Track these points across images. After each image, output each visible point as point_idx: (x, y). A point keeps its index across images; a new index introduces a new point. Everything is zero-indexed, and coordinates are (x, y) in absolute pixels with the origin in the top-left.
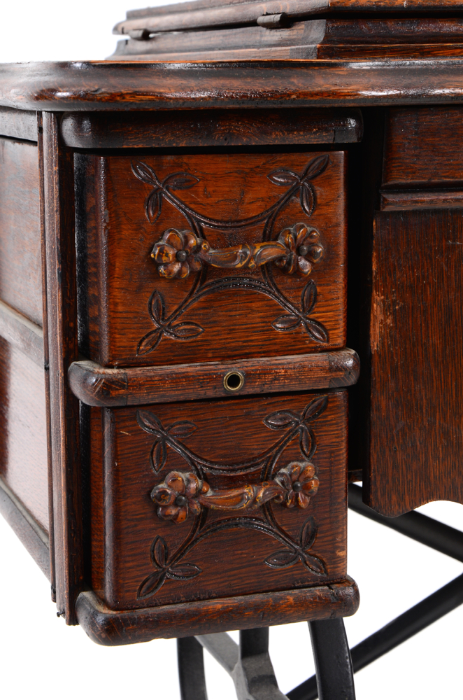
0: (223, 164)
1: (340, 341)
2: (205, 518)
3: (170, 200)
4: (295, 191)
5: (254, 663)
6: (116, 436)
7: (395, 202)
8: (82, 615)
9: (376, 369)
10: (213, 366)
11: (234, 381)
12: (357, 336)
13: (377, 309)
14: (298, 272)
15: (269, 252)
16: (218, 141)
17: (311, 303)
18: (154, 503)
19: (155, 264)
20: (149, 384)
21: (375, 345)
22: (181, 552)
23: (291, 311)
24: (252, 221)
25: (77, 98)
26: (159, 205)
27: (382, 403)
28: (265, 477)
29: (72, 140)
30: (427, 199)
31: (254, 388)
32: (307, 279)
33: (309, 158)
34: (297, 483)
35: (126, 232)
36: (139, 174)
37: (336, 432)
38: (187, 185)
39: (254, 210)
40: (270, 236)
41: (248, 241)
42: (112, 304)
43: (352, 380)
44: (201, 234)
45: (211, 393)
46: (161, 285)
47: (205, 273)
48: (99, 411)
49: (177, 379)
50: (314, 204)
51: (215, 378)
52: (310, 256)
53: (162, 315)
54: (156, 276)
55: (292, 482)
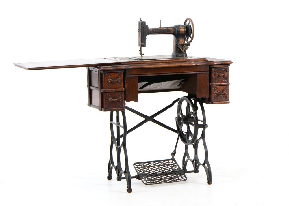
0: (113, 73)
1: (123, 87)
2: (112, 101)
3: (109, 76)
4: (119, 75)
5: (118, 123)
6: (105, 95)
7: (127, 76)
8: (102, 110)
9: (126, 90)
10: (112, 89)
11: (114, 90)
12: (124, 87)
13: (126, 85)
14: (119, 82)
15: (117, 80)
16: (113, 72)
17: (120, 84)
18: (108, 100)
19: (108, 81)
20: (108, 91)
21: (126, 88)
22: (110, 104)
23: (119, 85)
24: (115, 78)
25: (102, 69)
26: (108, 76)
27: (127, 93)
28: (117, 98)
29: (101, 72)
30: (130, 76)
31: (116, 91)
32: (120, 82)
33: (120, 73)
34: (120, 99)
35: (106, 79)
36: (106, 75)
37: (123, 95)
38: (110, 75)
39: (116, 77)
40: (117, 79)
41: (115, 79)
42: (105, 84)
43: (124, 91)
44: (111, 79)
45: (112, 91)
46: (108, 83)
47: (112, 82)
48: (103, 93)
49: (110, 90)
50: (120, 76)
51: (112, 90)
52: (120, 80)
53: (108, 85)
54: (108, 82)
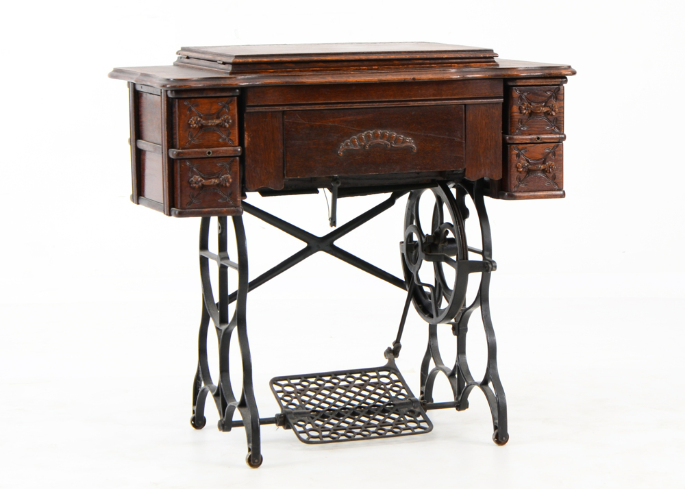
0: (206, 101)
1: (237, 144)
2: (203, 187)
3: (193, 109)
4: (224, 107)
5: (223, 254)
6: (181, 166)
7: (249, 110)
8: (173, 213)
9: (247, 152)
10: (204, 150)
11: (209, 153)
12: (241, 143)
13: (246, 136)
14: (225, 127)
15: (217, 122)
16: (204, 95)
17: (228, 135)
18: (190, 183)
19: (190, 124)
20: (189, 154)
21: (246, 145)
22: (197, 196)
23: (224, 136)
24: (214, 114)
25: (172, 87)
26: (190, 109)
27: (248, 161)
28: (218, 177)
29: (170, 96)
30: (257, 109)
31: (214, 156)
32: (228, 129)
33: (227, 99)
34: (226, 180)
35: (183, 117)
36: (186, 103)
37: (237, 167)
38: (197, 106)
39: (214, 111)
40: (218, 118)
41: (213, 119)
42: (180, 134)
43: (240, 154)
44: (201, 117)
45: (204, 156)
46: (191, 130)
47: (202, 127)
48: (177, 159)
49: (195, 152)
50: (229, 110)
51: (204, 153)
52: (228, 122)
53: (191, 137)
54: (190, 127)
55: (224, 179)
